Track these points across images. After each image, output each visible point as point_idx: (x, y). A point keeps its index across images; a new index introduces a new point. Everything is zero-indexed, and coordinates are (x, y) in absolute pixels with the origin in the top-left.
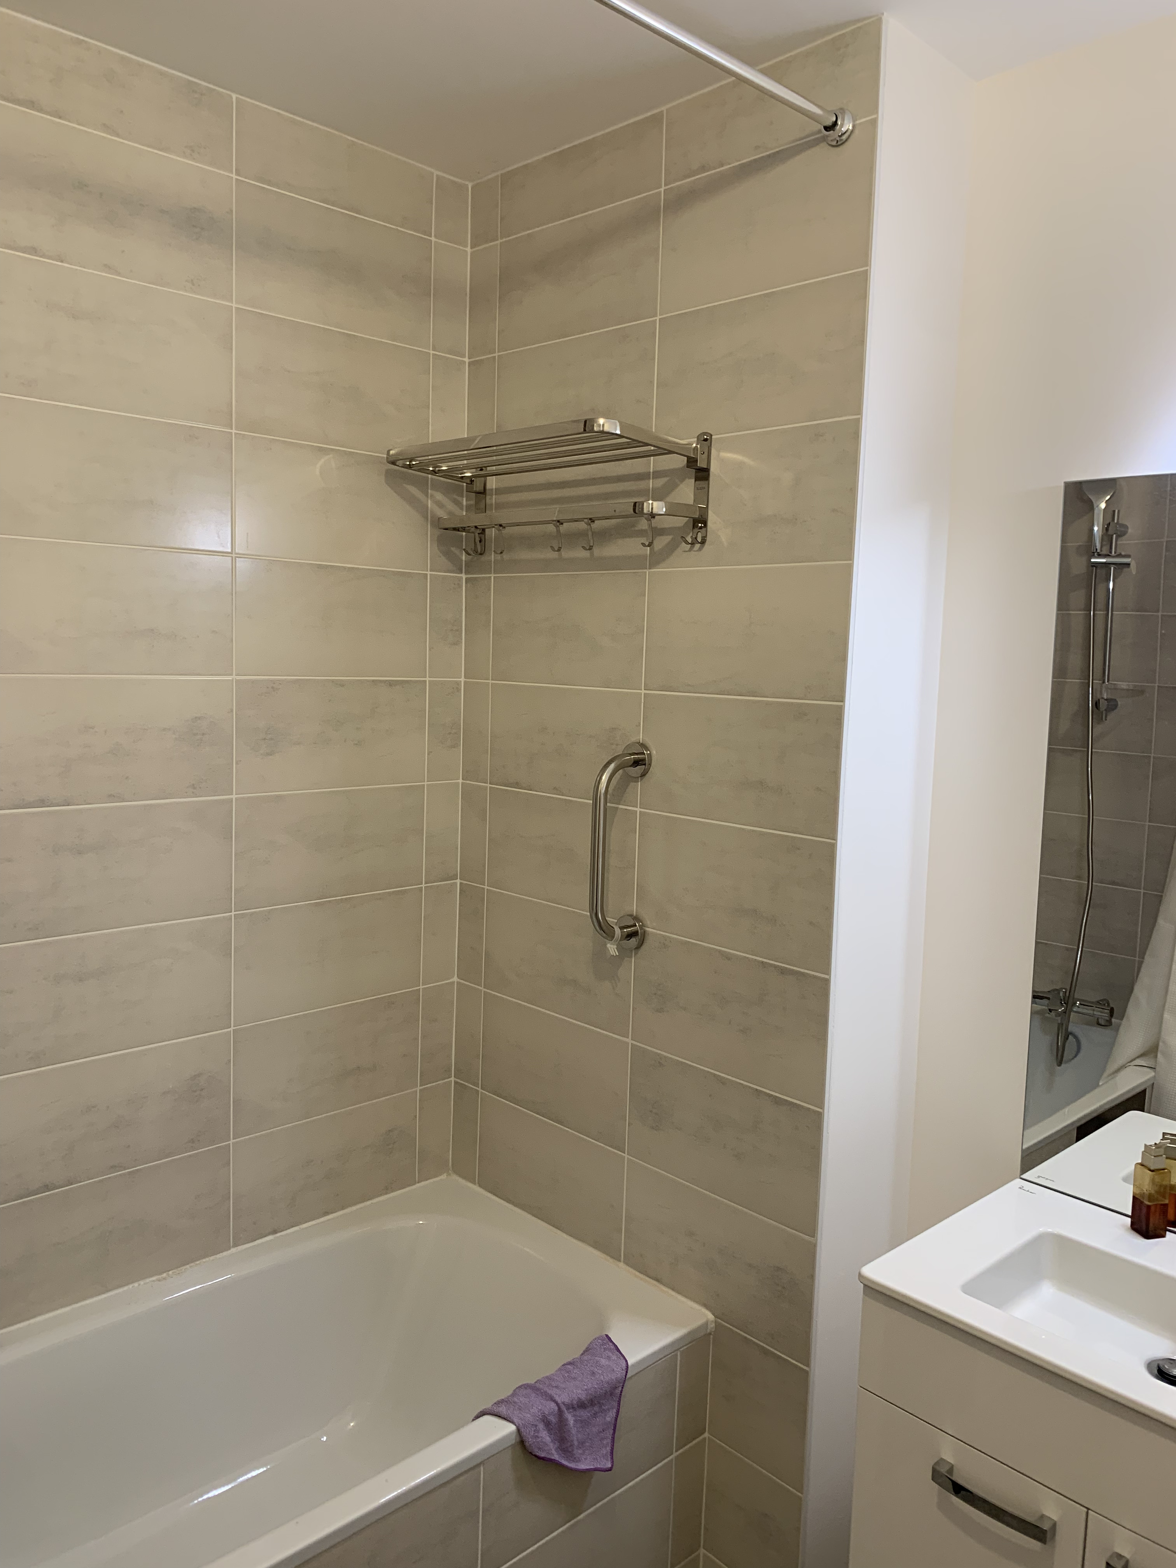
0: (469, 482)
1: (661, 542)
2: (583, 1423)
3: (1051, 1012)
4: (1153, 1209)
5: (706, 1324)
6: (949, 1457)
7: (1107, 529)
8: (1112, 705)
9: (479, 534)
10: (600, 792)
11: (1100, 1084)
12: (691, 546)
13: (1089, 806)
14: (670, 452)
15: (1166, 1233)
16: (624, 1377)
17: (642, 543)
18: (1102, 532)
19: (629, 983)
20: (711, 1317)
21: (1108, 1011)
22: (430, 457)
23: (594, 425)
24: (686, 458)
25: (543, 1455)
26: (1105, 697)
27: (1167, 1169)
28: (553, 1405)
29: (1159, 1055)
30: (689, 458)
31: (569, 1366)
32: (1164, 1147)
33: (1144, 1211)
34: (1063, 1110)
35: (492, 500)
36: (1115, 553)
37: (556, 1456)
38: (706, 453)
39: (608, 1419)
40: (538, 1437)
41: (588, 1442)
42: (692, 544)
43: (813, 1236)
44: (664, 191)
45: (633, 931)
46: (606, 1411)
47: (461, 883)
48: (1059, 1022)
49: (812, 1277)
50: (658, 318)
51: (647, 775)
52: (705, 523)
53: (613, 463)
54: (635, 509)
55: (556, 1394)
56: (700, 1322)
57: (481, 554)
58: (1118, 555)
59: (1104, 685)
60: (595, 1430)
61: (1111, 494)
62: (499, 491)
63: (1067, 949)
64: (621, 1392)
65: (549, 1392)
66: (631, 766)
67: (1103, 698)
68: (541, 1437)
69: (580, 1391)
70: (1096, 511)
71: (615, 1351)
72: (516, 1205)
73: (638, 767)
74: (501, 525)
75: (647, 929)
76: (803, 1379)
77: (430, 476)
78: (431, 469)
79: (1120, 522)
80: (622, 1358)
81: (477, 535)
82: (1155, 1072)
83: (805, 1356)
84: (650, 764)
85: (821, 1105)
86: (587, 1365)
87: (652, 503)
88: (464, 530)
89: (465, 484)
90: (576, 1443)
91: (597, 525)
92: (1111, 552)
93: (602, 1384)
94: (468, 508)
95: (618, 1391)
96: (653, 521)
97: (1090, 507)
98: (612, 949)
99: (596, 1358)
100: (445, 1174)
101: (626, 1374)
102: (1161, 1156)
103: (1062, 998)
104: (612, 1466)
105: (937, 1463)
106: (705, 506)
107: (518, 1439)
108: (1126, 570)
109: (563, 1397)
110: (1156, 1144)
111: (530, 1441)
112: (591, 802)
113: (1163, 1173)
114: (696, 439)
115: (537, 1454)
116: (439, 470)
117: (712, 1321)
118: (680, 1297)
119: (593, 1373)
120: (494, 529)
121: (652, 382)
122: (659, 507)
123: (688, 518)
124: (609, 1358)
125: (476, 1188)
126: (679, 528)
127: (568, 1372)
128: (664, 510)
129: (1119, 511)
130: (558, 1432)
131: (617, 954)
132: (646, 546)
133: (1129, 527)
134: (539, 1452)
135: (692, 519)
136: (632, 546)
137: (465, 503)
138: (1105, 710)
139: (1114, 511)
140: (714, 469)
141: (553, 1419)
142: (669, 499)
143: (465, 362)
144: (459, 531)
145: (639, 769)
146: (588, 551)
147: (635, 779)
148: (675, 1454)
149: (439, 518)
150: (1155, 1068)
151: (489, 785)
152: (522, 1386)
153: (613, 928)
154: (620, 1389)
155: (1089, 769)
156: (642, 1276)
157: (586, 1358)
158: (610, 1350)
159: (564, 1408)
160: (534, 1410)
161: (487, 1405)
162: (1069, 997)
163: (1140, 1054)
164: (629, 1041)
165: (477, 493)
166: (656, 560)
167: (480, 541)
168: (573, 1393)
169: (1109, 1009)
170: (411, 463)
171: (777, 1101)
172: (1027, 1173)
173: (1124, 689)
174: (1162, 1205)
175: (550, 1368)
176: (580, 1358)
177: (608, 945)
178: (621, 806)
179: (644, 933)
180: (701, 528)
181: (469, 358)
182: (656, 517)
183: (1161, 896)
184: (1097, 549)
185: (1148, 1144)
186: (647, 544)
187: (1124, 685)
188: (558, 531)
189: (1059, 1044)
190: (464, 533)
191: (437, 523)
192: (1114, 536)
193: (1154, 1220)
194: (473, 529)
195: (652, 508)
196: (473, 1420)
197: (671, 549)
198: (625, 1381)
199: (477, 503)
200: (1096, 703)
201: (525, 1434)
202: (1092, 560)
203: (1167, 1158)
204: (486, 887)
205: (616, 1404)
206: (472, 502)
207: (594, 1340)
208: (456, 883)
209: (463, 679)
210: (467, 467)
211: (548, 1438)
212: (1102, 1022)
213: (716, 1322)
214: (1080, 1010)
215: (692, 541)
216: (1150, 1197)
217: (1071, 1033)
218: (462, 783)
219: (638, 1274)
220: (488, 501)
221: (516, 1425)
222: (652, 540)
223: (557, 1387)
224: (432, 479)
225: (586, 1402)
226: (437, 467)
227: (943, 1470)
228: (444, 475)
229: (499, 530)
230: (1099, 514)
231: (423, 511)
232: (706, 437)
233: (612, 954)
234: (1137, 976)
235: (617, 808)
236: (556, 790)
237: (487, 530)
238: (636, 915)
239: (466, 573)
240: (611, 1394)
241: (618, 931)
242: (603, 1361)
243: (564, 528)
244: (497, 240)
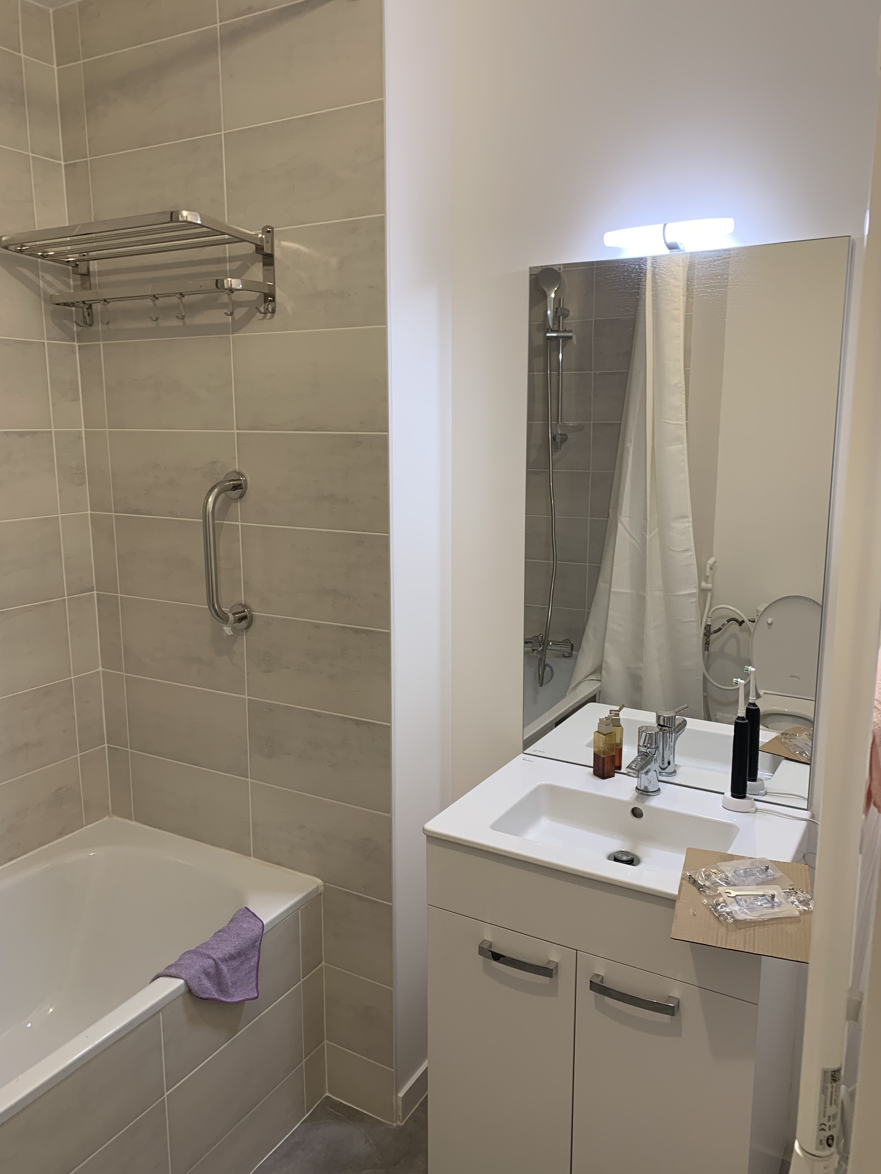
0: (74, 266)
1: (240, 313)
2: (235, 970)
3: (533, 651)
4: (606, 759)
5: (318, 888)
6: (488, 938)
7: (556, 312)
8: (564, 438)
9: (87, 309)
10: (208, 511)
11: (567, 695)
12: (264, 315)
13: (552, 509)
14: (243, 240)
15: (614, 774)
16: (262, 933)
17: (225, 313)
18: (553, 314)
19: (242, 654)
20: (320, 882)
21: (570, 646)
22: (38, 243)
23: (179, 216)
24: (255, 245)
25: (206, 996)
26: (559, 433)
27: (614, 733)
28: (211, 961)
29: (603, 671)
30: (257, 245)
31: (219, 933)
32: (611, 719)
33: (601, 761)
34: (544, 715)
35: (95, 280)
36: (562, 329)
37: (216, 996)
38: (270, 241)
39: (252, 964)
40: (202, 985)
41: (239, 983)
42: (265, 313)
43: (389, 813)
44: (220, 27)
45: (243, 615)
46: (250, 959)
47: (98, 594)
48: (539, 658)
49: (390, 841)
50: (223, 133)
51: (245, 496)
52: (274, 297)
53: (196, 249)
54: (217, 285)
55: (212, 953)
56: (314, 887)
57: (90, 325)
58: (564, 331)
59: (558, 424)
60: (243, 973)
61: (558, 287)
62: (100, 273)
63: (542, 608)
64: (260, 944)
65: (207, 952)
66: (231, 490)
67: (558, 434)
68: (204, 984)
69: (230, 948)
70: (548, 299)
71: (253, 917)
72: (166, 830)
73: (237, 490)
74: (105, 300)
75: (253, 613)
76: (389, 911)
77: (39, 260)
78: (40, 254)
79: (564, 307)
80: (258, 920)
81: (85, 309)
82: (601, 683)
83: (389, 897)
84: (246, 488)
85: (389, 721)
86: (233, 930)
87: (231, 280)
88: (74, 305)
89: (70, 268)
90: (230, 984)
91: (187, 299)
92: (560, 329)
93: (246, 940)
94: (75, 287)
95: (257, 944)
96: (232, 295)
97: (545, 296)
98: (228, 631)
99: (240, 924)
100: (107, 817)
101: (263, 931)
102: (610, 724)
103: (540, 641)
104: (258, 995)
105: (482, 943)
106: (272, 284)
107: (187, 989)
108: (570, 341)
109: (218, 955)
110: (606, 717)
111: (195, 988)
112: (202, 520)
113: (611, 736)
114: (261, 231)
115: (202, 997)
116: (47, 255)
117: (322, 885)
118: (297, 873)
119: (239, 935)
120: (99, 304)
121: (222, 185)
122: (235, 283)
123: (259, 293)
124: (249, 922)
125: (133, 823)
126: (254, 301)
127: (219, 937)
128: (241, 286)
129: (563, 299)
130: (216, 979)
131: (232, 634)
132: (228, 315)
133: (570, 310)
134: (203, 995)
135: (263, 294)
136: (217, 317)
137: (72, 283)
138: (560, 442)
139: (560, 299)
140: (277, 254)
141: (212, 971)
142: (243, 278)
143: (61, 165)
144: (69, 306)
145: (238, 492)
146: (181, 320)
147: (236, 500)
148: (302, 980)
149: (51, 295)
150: (601, 681)
151: (113, 514)
152: (186, 952)
153: (227, 614)
154: (259, 942)
155: (551, 484)
156: (267, 863)
157: (231, 925)
158: (250, 917)
159: (219, 962)
160: (197, 967)
161: (161, 970)
162: (545, 640)
163: (591, 672)
164: (246, 697)
165: (82, 275)
166: (237, 326)
167: (89, 315)
168: (226, 950)
169: (570, 645)
170: (22, 248)
171: (358, 723)
172: (526, 750)
173: (571, 426)
174: (610, 756)
175: (207, 936)
176: (228, 926)
177: (225, 628)
178: (225, 522)
179: (252, 616)
180: (270, 301)
181: (65, 161)
182: (235, 292)
183: (600, 567)
184: (550, 327)
185: (601, 718)
186: (229, 313)
187: (571, 424)
188: (155, 305)
189: (540, 673)
190: (74, 308)
191: (49, 299)
192: (561, 317)
193: (608, 767)
194: (81, 305)
195: (231, 285)
196: (150, 983)
197: (247, 319)
198: (262, 936)
199: (82, 284)
200: (554, 437)
201: (191, 984)
202: (548, 335)
203: (613, 726)
204: (119, 595)
205: (257, 953)
206: (79, 283)
207: (236, 912)
208: (93, 594)
209: (83, 429)
210: (72, 252)
211: (209, 984)
212: (566, 654)
213: (324, 886)
214: (552, 648)
215: (265, 311)
216: (604, 753)
217: (547, 665)
218: (91, 514)
219: (264, 862)
220: (92, 282)
221: (184, 980)
222: (233, 310)
223: (212, 948)
224: (42, 263)
225: (235, 955)
226: (45, 252)
227: (486, 946)
228: (52, 259)
229: (104, 305)
230: (550, 301)
231: (36, 289)
232: (268, 229)
233: (228, 634)
234: (587, 623)
235: (222, 524)
236: (171, 513)
237: (94, 306)
238: (245, 603)
239: (78, 342)
240: (253, 947)
241: (231, 617)
242: (245, 925)
243: (159, 302)
244: (80, 60)
